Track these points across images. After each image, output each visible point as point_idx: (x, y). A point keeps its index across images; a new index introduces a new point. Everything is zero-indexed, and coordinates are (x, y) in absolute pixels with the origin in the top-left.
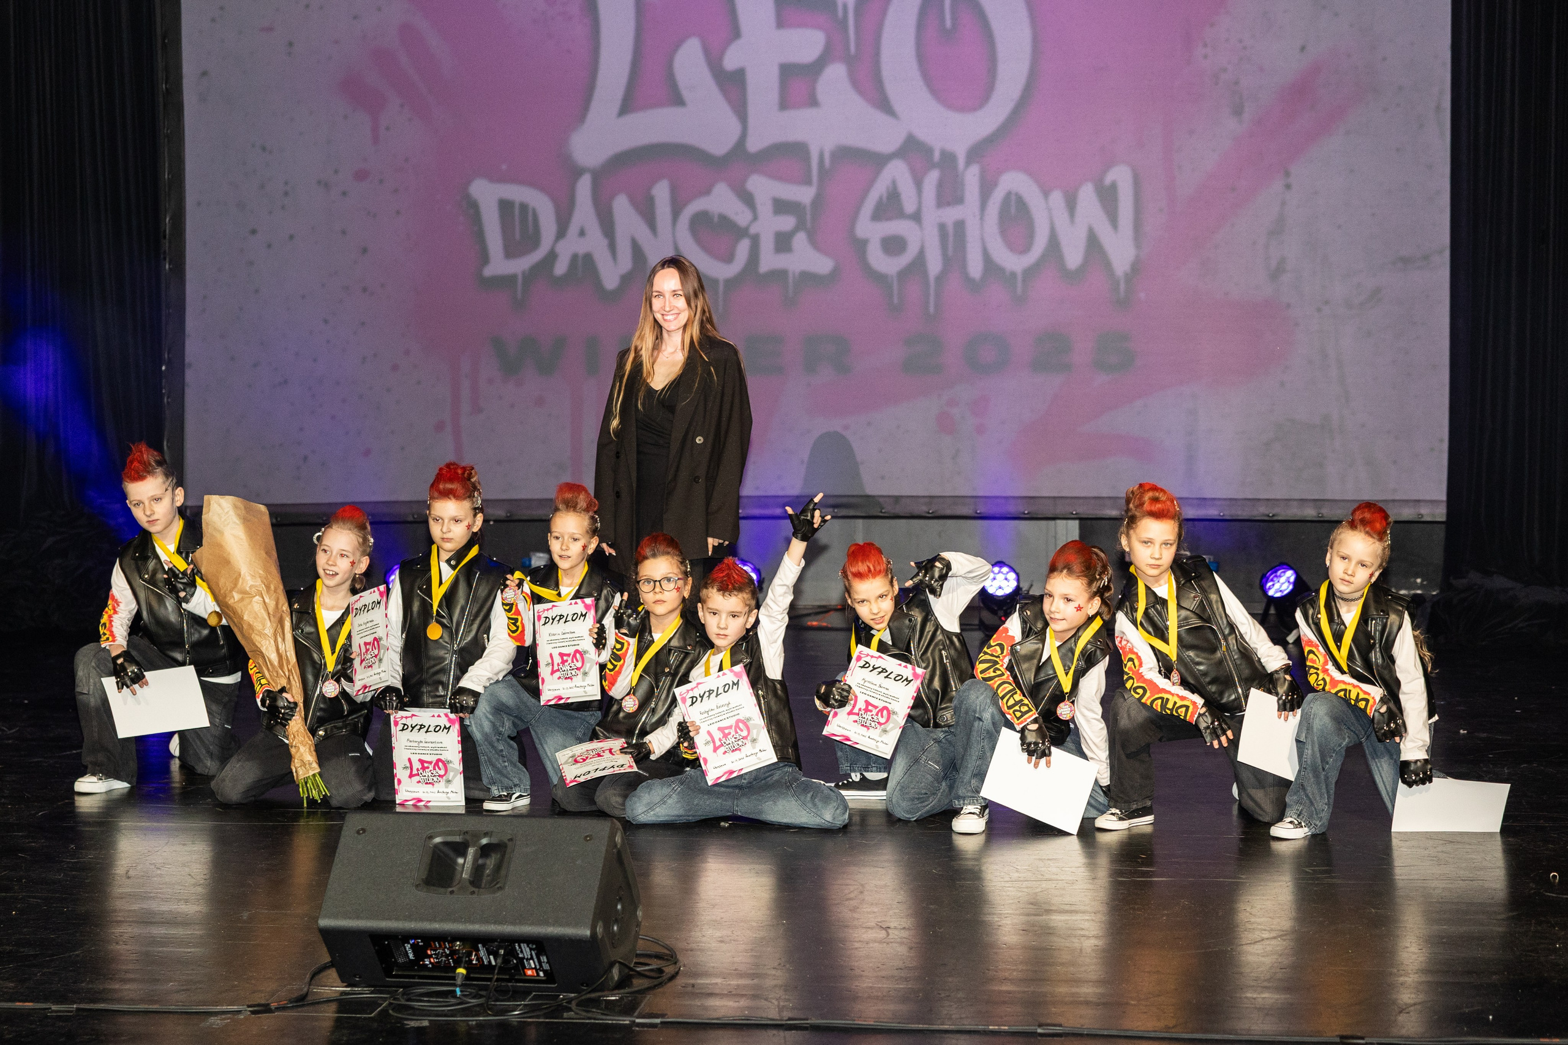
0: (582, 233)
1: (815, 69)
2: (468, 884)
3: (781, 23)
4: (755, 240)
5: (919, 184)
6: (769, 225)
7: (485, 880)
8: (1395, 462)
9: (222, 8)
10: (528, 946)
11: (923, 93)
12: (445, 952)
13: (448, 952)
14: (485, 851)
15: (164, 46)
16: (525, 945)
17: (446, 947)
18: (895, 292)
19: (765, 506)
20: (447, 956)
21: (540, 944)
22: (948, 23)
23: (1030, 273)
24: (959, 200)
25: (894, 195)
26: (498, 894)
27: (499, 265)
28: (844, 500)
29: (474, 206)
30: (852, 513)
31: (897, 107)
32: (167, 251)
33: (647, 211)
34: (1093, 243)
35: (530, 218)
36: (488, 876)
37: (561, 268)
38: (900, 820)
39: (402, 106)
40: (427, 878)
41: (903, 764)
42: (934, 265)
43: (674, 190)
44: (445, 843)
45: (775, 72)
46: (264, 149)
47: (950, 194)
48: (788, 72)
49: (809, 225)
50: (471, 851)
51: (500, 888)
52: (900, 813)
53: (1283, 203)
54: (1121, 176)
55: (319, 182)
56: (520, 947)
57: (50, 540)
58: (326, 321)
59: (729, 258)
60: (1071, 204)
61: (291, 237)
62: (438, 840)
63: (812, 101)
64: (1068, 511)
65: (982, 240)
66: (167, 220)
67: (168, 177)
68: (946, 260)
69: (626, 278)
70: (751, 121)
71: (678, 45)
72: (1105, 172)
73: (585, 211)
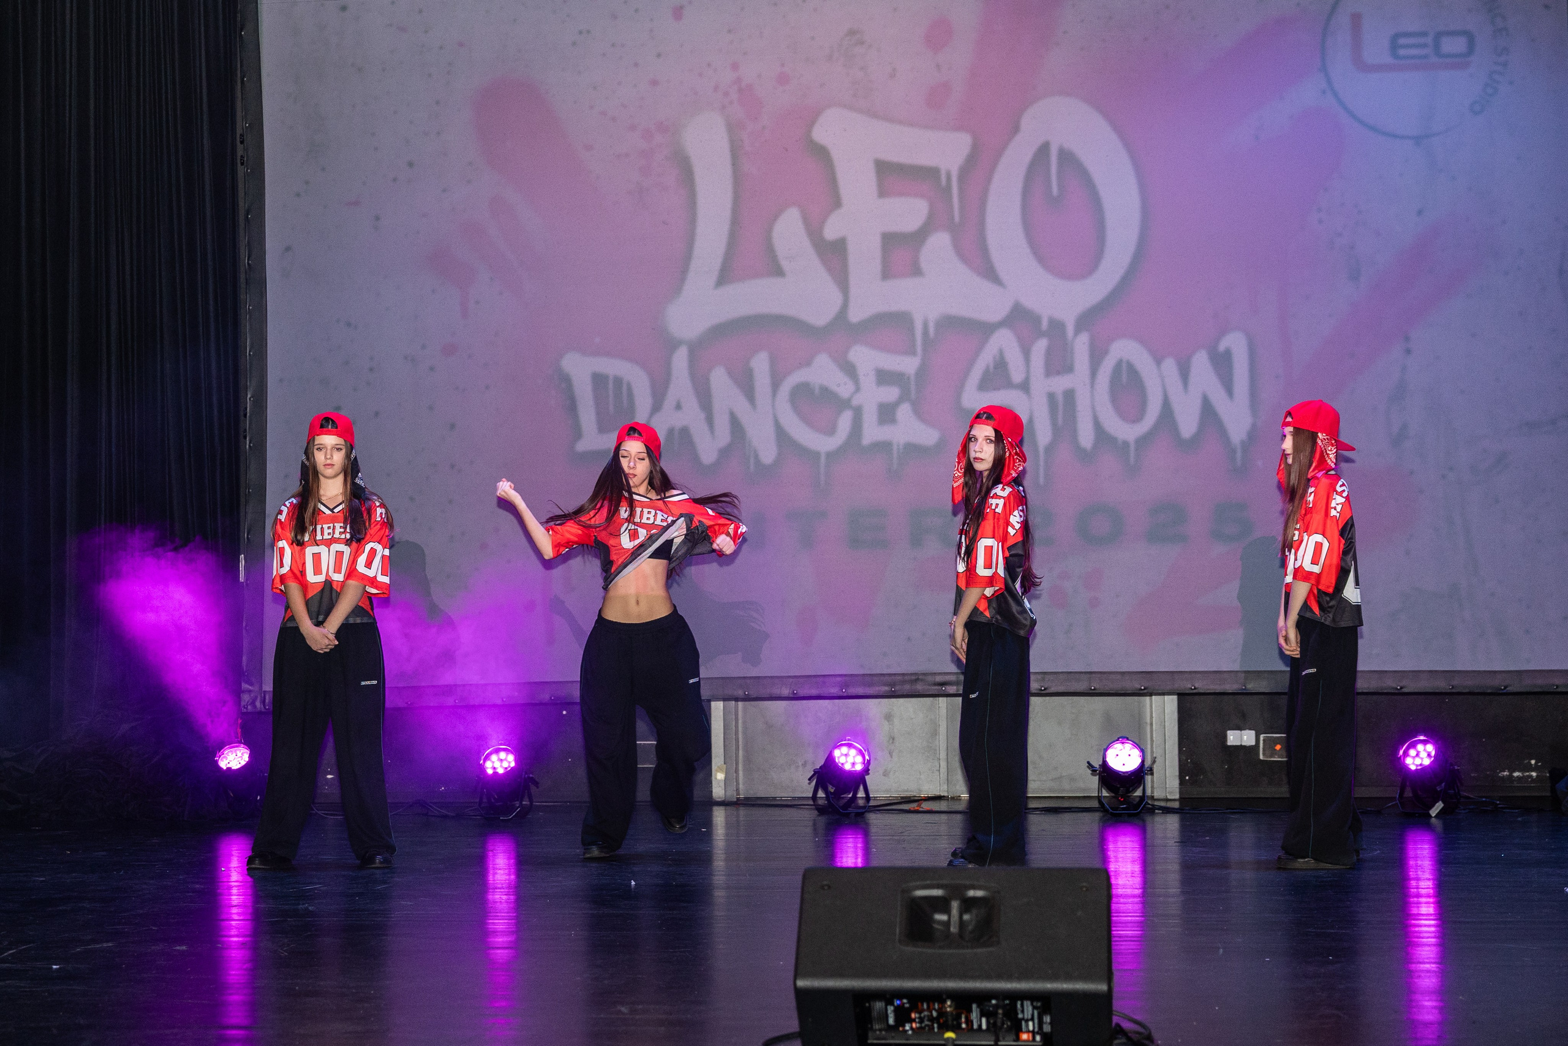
0: (678, 407)
1: (919, 237)
3: (883, 193)
4: (858, 412)
5: (1026, 353)
6: (871, 396)
8: (1527, 632)
9: (307, 183)
10: (1032, 1004)
11: (1030, 261)
12: (932, 1015)
13: (935, 1014)
14: (968, 904)
15: (245, 219)
16: (1029, 1003)
17: (935, 1009)
19: (870, 685)
20: (932, 1019)
21: (1045, 1002)
22: (1055, 190)
23: (1143, 441)
24: (1069, 369)
25: (1001, 364)
26: (994, 949)
27: (593, 440)
29: (566, 380)
31: (1002, 274)
32: (247, 430)
33: (746, 384)
34: (1208, 411)
35: (625, 391)
39: (491, 279)
40: (909, 933)
42: (1044, 435)
43: (773, 361)
44: (923, 897)
45: (876, 243)
46: (349, 324)
47: (1059, 363)
48: (890, 241)
49: (913, 395)
50: (955, 905)
51: (995, 942)
53: (1404, 369)
54: (1235, 343)
55: (406, 358)
56: (1022, 1005)
58: (412, 499)
59: (831, 431)
60: (1184, 373)
61: (377, 414)
62: (918, 894)
63: (916, 271)
64: (1186, 685)
65: (1093, 408)
66: (249, 396)
67: (250, 354)
68: (1056, 429)
69: (725, 453)
70: (853, 290)
71: (776, 217)
72: (1218, 340)
73: (680, 385)
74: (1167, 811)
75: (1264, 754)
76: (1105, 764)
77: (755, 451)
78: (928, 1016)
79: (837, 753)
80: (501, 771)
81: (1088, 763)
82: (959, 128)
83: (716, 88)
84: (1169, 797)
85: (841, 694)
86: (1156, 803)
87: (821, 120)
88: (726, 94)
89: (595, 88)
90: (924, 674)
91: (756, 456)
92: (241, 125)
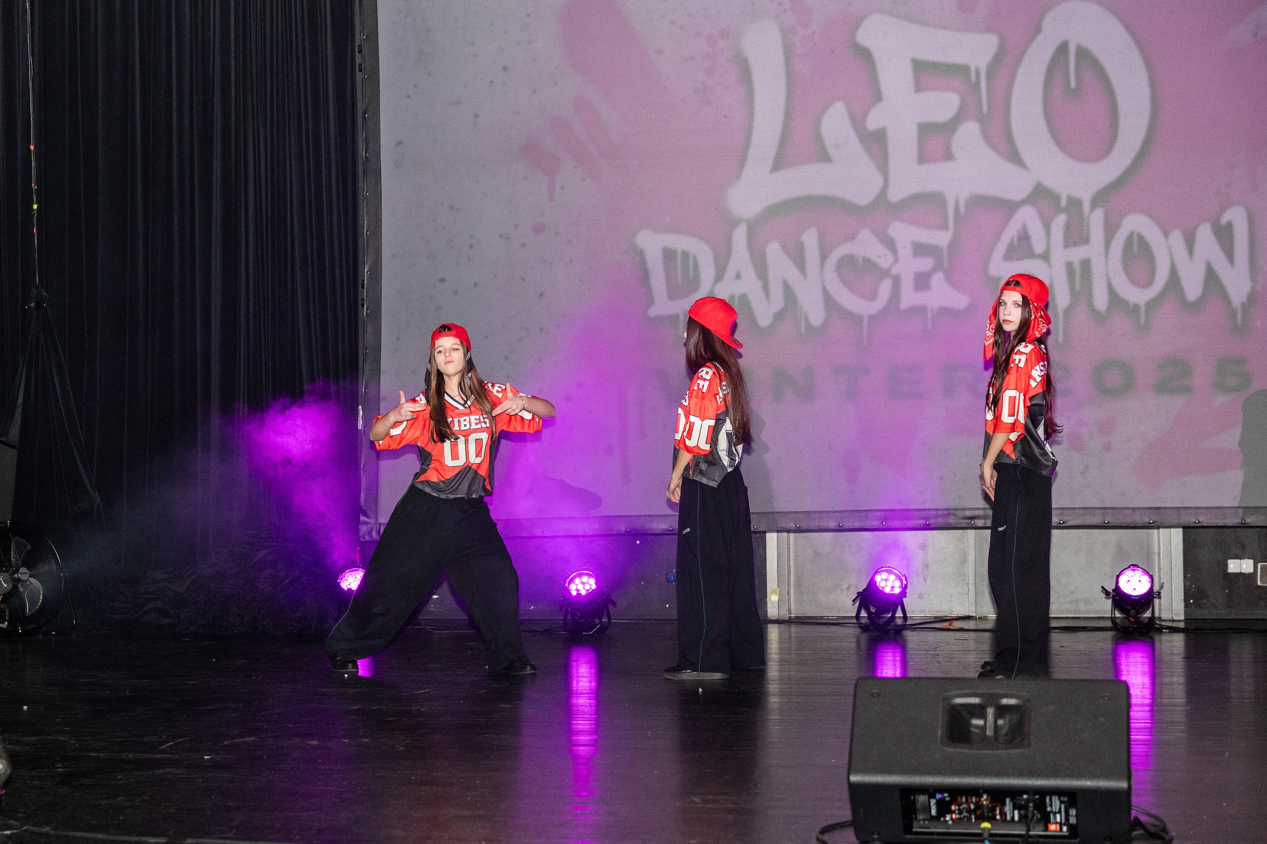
0: (738, 276)
1: (950, 127)
3: (919, 87)
4: (897, 281)
5: (1047, 227)
6: (909, 266)
9: (416, 86)
11: (1051, 146)
15: (364, 118)
22: (1073, 84)
23: (1153, 304)
24: (1086, 241)
25: (1024, 237)
27: (663, 306)
29: (640, 254)
31: (1026, 158)
32: (365, 299)
33: (797, 255)
34: (1211, 276)
35: (691, 264)
39: (575, 167)
42: (1062, 299)
43: (821, 236)
45: (913, 132)
46: (452, 208)
47: (1077, 236)
48: (926, 130)
49: (946, 266)
54: (1236, 216)
55: (501, 236)
57: (262, 554)
58: (506, 358)
59: (873, 297)
60: (1190, 243)
61: (476, 284)
63: (948, 156)
64: (1191, 519)
65: (1107, 275)
66: (366, 270)
67: (366, 234)
68: (1074, 294)
69: (779, 316)
70: (892, 175)
71: (825, 109)
72: (1220, 213)
73: (740, 257)
74: (1174, 630)
75: (1261, 581)
76: (1117, 589)
77: (806, 315)
79: (878, 578)
80: (583, 593)
81: (1102, 587)
82: (988, 30)
84: (1175, 618)
85: (880, 526)
86: (1163, 623)
87: (865, 24)
88: (780, 4)
89: (665, 0)
90: (955, 509)
91: (807, 320)
92: (359, 37)
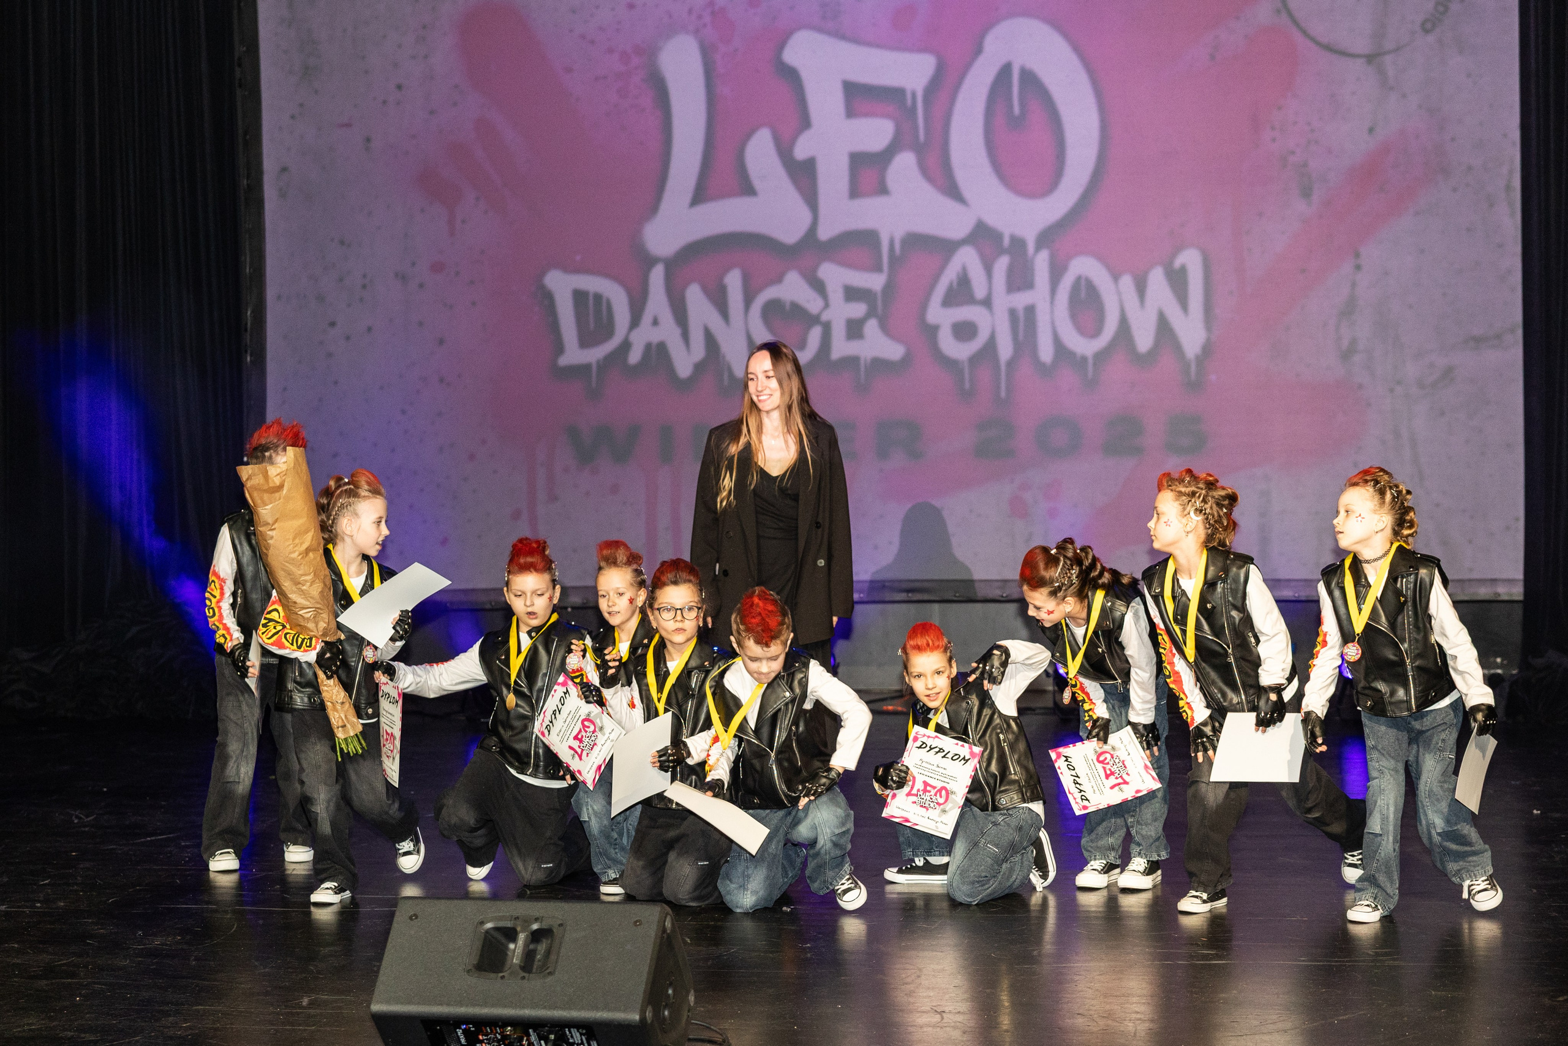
0: (655, 322)
1: (883, 158)
2: (518, 968)
3: (850, 113)
4: (827, 327)
5: (988, 269)
6: (840, 312)
7: (536, 964)
8: (1470, 542)
10: (578, 1031)
11: (993, 180)
12: (497, 1038)
13: (499, 1037)
14: (536, 937)
15: (245, 142)
16: (575, 1030)
17: (497, 1032)
18: (967, 376)
20: (498, 1041)
21: (589, 1029)
22: (1017, 110)
23: (1101, 356)
24: (1029, 285)
25: (964, 280)
26: (549, 979)
27: (573, 355)
28: (917, 585)
29: (547, 299)
30: (926, 597)
31: (967, 194)
32: (249, 345)
33: (719, 299)
34: (1164, 327)
35: (604, 308)
36: (539, 961)
37: (635, 356)
38: (961, 904)
39: (477, 199)
40: (478, 964)
41: (962, 848)
42: (1005, 350)
43: (746, 278)
44: (496, 929)
45: (844, 162)
46: (342, 243)
47: (1020, 279)
48: (858, 161)
49: (880, 312)
50: (522, 937)
51: (550, 974)
52: (961, 897)
53: (1354, 285)
54: (1190, 259)
55: (397, 275)
56: (570, 1032)
57: (135, 630)
58: (404, 412)
59: (801, 346)
60: (1141, 288)
62: (489, 925)
63: (882, 189)
65: (1053, 323)
66: (249, 313)
67: (249, 273)
68: (1017, 344)
69: (699, 367)
70: (822, 209)
71: (748, 136)
72: (1174, 255)
73: (657, 301)
77: (729, 365)
78: (494, 1038)
82: (924, 49)
83: (690, 11)
87: (792, 41)
88: (700, 17)
89: (574, 12)
90: (891, 581)
91: (730, 371)
92: (240, 49)
